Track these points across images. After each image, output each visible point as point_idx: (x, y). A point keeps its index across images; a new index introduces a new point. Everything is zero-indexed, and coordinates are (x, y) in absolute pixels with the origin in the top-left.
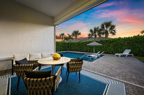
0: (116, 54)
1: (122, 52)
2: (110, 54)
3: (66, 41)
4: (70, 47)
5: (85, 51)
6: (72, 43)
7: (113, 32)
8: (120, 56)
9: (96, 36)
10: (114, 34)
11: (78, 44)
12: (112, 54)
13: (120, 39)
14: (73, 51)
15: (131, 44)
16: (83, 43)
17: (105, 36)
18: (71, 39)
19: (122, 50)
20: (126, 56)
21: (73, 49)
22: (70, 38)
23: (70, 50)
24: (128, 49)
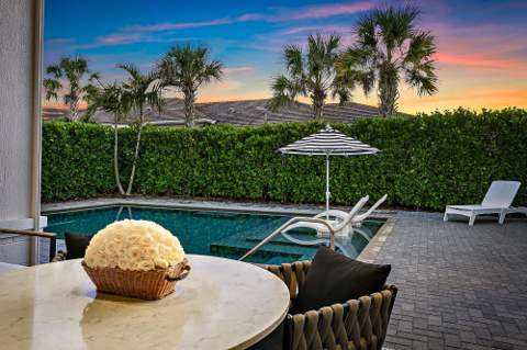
0: (450, 210)
1: (477, 198)
2: (412, 208)
3: (105, 121)
4: (143, 167)
5: (258, 194)
6: (157, 137)
7: (424, 74)
8: (471, 223)
9: (319, 94)
10: (428, 86)
11: (208, 143)
12: (423, 209)
13: (461, 118)
14: (161, 195)
15: (517, 148)
16: (244, 137)
17: (382, 97)
18: (147, 106)
19: (473, 187)
20: (501, 222)
21: (161, 183)
22: (140, 97)
23: (136, 190)
24: (503, 179)
